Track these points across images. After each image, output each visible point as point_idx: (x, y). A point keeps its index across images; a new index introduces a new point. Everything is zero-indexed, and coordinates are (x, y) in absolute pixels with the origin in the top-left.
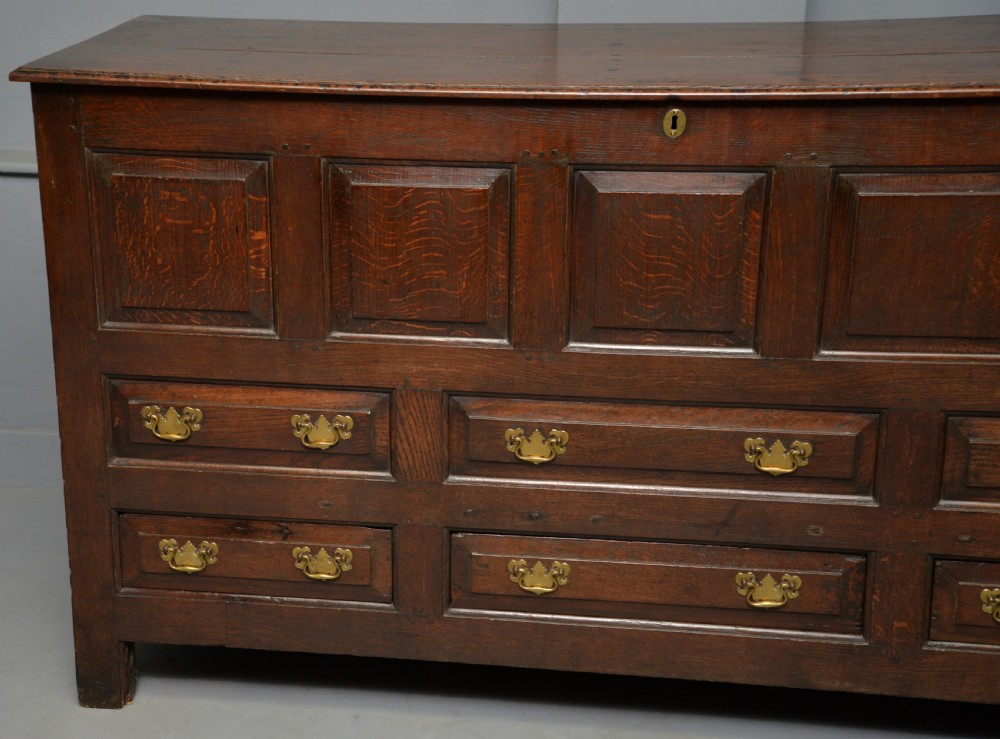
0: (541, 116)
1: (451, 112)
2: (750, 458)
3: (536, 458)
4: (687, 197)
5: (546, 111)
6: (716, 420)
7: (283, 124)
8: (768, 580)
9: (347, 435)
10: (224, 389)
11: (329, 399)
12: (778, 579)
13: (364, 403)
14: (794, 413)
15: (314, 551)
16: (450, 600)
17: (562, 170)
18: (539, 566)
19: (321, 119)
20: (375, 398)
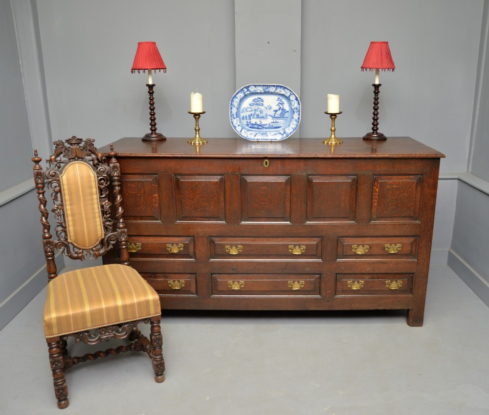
0: (231, 162)
1: (207, 161)
2: (290, 251)
3: (234, 253)
4: (271, 182)
5: (233, 160)
6: (281, 241)
7: (161, 165)
8: (296, 282)
9: (182, 249)
10: (147, 238)
11: (176, 239)
12: (299, 282)
13: (186, 240)
14: (301, 238)
15: (174, 281)
16: (212, 293)
17: (238, 176)
18: (236, 283)
19: (172, 164)
20: (189, 239)
